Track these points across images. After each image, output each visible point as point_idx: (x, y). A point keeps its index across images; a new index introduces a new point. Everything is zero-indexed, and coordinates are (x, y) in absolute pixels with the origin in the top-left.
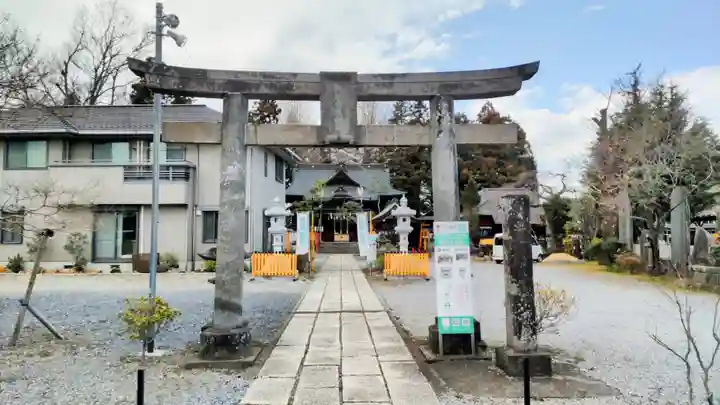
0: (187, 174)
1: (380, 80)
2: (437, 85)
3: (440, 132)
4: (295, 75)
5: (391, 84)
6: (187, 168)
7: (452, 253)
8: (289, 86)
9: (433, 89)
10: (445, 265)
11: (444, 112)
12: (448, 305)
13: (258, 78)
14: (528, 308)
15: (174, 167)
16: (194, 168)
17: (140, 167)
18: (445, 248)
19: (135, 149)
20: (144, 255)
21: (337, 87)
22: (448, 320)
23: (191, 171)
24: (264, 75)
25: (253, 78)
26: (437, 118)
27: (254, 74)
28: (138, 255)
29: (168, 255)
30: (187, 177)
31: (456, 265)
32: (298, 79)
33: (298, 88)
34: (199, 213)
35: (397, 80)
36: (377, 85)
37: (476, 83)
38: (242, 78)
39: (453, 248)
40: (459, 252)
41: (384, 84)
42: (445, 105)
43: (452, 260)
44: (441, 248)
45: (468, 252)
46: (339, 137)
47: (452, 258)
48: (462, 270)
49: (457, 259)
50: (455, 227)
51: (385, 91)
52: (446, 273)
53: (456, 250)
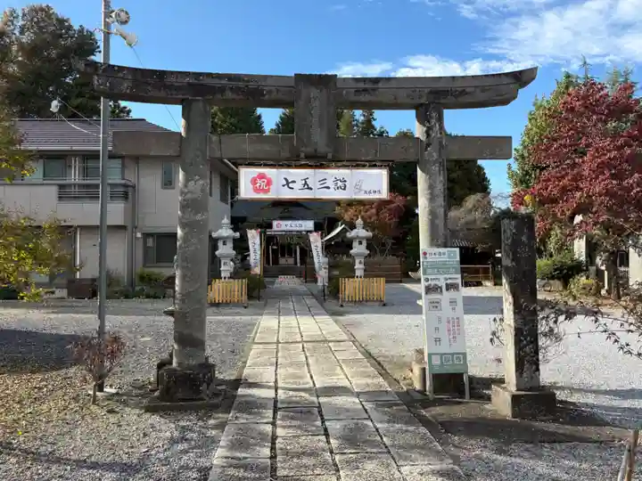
0: (126, 193)
2: (426, 91)
3: (429, 145)
4: (265, 78)
5: (375, 90)
6: (128, 186)
8: (259, 91)
9: (420, 97)
10: (434, 296)
11: (433, 121)
12: (437, 340)
13: (224, 82)
14: (532, 342)
15: (112, 185)
16: (134, 187)
17: (75, 185)
18: (433, 277)
19: (70, 166)
20: (81, 280)
21: (314, 92)
22: (439, 357)
23: (130, 189)
24: (230, 77)
25: (217, 81)
26: (425, 129)
27: (219, 76)
28: (75, 279)
30: (125, 196)
31: (446, 296)
32: (268, 82)
33: (270, 92)
34: (139, 235)
35: (380, 85)
36: (358, 91)
37: (468, 90)
38: (206, 81)
39: (442, 277)
40: (449, 282)
41: (365, 90)
42: (434, 114)
43: (441, 291)
44: (429, 277)
45: (459, 281)
46: (316, 150)
47: (441, 288)
48: (453, 302)
49: (447, 290)
50: (444, 254)
51: (368, 98)
52: (435, 305)
53: (446, 279)
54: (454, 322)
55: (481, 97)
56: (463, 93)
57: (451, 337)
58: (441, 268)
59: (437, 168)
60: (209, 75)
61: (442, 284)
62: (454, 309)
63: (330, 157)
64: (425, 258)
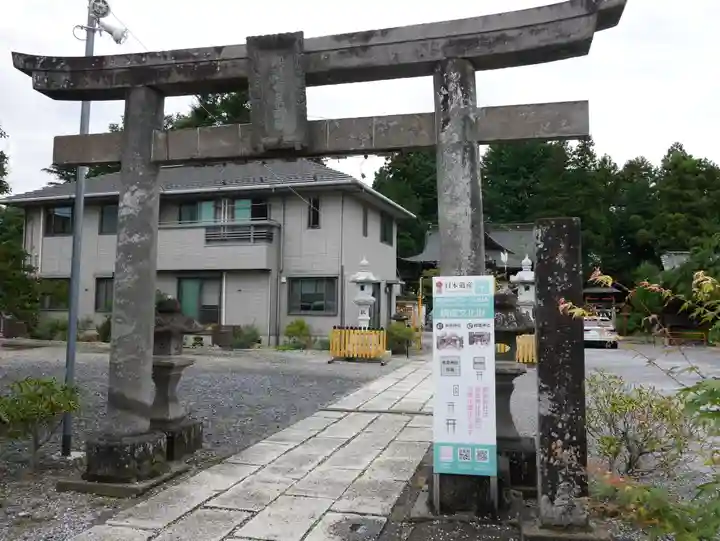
1: (346, 44)
2: (442, 42)
3: (446, 122)
4: (219, 50)
5: (365, 48)
6: (272, 227)
8: (211, 67)
9: (434, 51)
10: (449, 352)
11: (452, 86)
12: (451, 422)
13: (169, 61)
15: (256, 226)
16: (279, 228)
17: (224, 227)
19: (221, 208)
20: (226, 327)
21: (275, 59)
22: (451, 449)
23: (275, 231)
24: (176, 54)
25: (162, 61)
27: (164, 55)
28: (220, 326)
29: (247, 327)
30: (269, 238)
31: (470, 352)
32: (223, 55)
33: (224, 68)
34: (284, 280)
35: (373, 41)
36: (342, 52)
37: (510, 33)
38: (149, 62)
39: (464, 322)
41: (352, 50)
42: (454, 75)
43: (462, 344)
44: (444, 322)
45: (491, 330)
46: (280, 141)
47: (461, 340)
48: (479, 363)
49: (472, 342)
50: (469, 285)
51: (354, 61)
52: (450, 366)
53: (470, 326)
54: (478, 395)
55: (531, 41)
56: (502, 38)
57: (473, 418)
58: (463, 307)
59: (459, 157)
60: (152, 55)
61: (463, 333)
62: (481, 374)
63: (298, 148)
64: (440, 292)
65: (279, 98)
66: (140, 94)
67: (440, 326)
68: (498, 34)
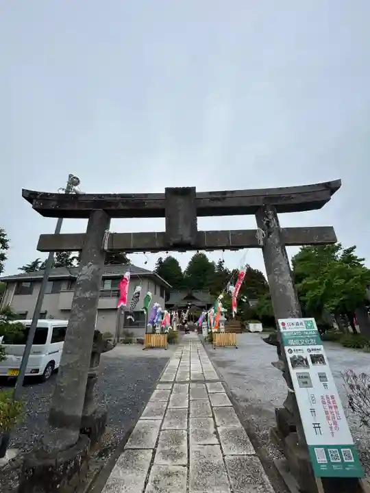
0: (118, 294)
1: (215, 196)
2: (261, 198)
3: (270, 233)
4: (147, 195)
5: (224, 198)
7: (306, 355)
8: (142, 203)
9: (258, 202)
10: (301, 370)
11: (271, 217)
12: (317, 426)
13: (118, 199)
18: (298, 348)
21: (180, 200)
22: (323, 450)
24: (122, 196)
25: (114, 199)
26: (265, 222)
27: (115, 195)
31: (314, 369)
32: (148, 198)
33: (149, 203)
34: (123, 313)
35: (227, 195)
36: (213, 199)
37: (293, 196)
38: (107, 198)
39: (305, 348)
40: (313, 353)
41: (217, 199)
42: (270, 212)
43: (307, 363)
44: (292, 348)
46: (182, 239)
47: (306, 360)
48: (322, 377)
49: (313, 362)
50: (301, 324)
51: (219, 204)
52: (304, 380)
53: (309, 350)
54: (329, 403)
55: (303, 200)
56: (289, 198)
57: (331, 422)
58: (302, 338)
59: (280, 251)
62: (325, 385)
63: (192, 244)
64: (284, 328)
65: (181, 219)
66: (99, 213)
67: (290, 351)
68: (287, 196)
